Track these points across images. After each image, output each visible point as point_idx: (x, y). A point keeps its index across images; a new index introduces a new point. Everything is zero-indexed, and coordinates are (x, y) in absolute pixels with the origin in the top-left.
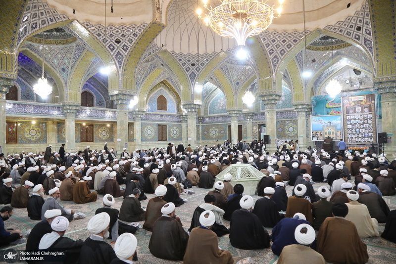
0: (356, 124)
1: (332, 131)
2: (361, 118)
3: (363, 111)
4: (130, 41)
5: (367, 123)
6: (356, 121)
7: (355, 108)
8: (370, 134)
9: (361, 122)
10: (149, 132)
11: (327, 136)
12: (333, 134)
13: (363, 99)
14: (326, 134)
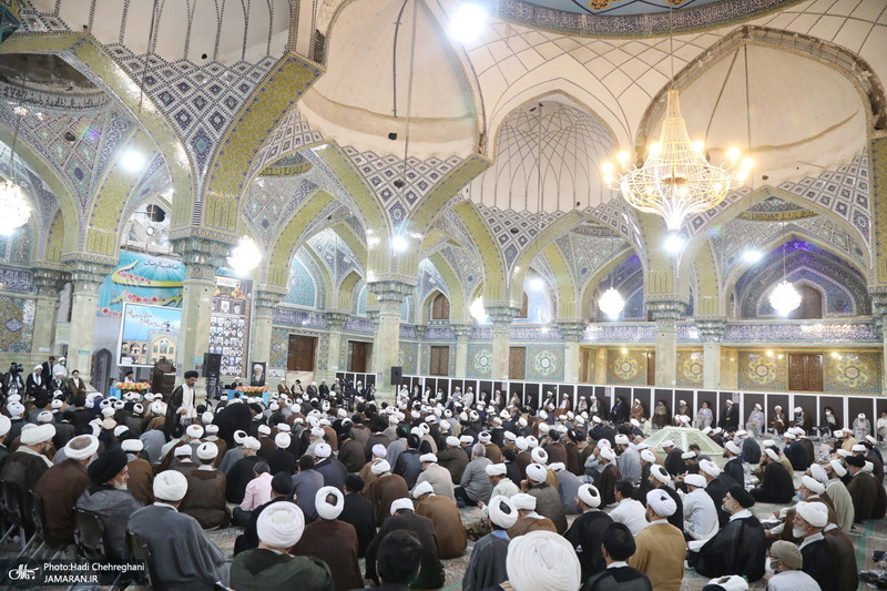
0: (217, 335)
1: (171, 344)
2: (228, 324)
3: (231, 311)
5: (236, 336)
6: (220, 329)
7: (220, 301)
8: (238, 359)
9: (227, 333)
11: (157, 356)
12: (171, 352)
13: (234, 286)
14: (155, 351)
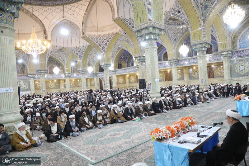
4: (83, 51)
10: (121, 80)
